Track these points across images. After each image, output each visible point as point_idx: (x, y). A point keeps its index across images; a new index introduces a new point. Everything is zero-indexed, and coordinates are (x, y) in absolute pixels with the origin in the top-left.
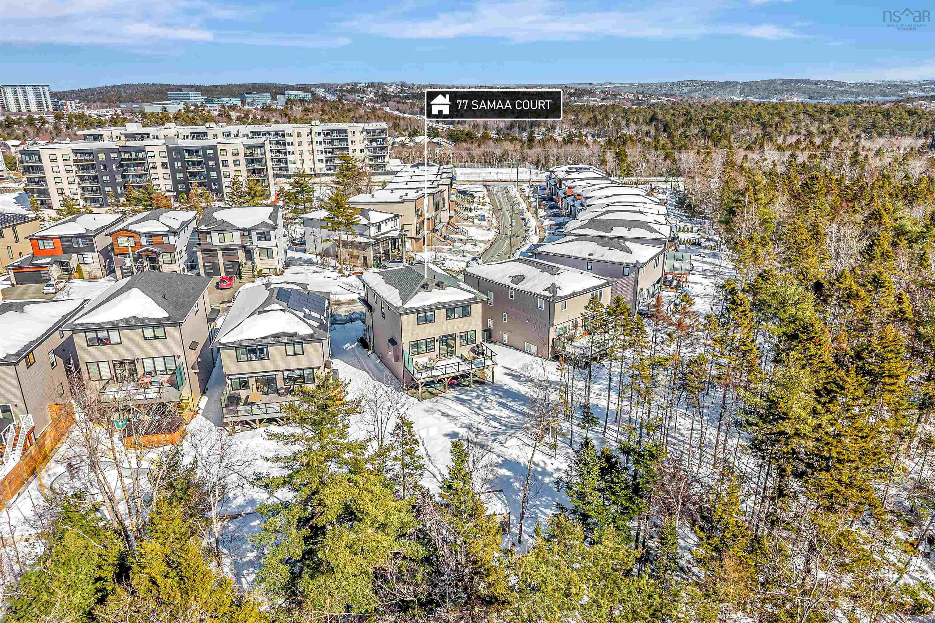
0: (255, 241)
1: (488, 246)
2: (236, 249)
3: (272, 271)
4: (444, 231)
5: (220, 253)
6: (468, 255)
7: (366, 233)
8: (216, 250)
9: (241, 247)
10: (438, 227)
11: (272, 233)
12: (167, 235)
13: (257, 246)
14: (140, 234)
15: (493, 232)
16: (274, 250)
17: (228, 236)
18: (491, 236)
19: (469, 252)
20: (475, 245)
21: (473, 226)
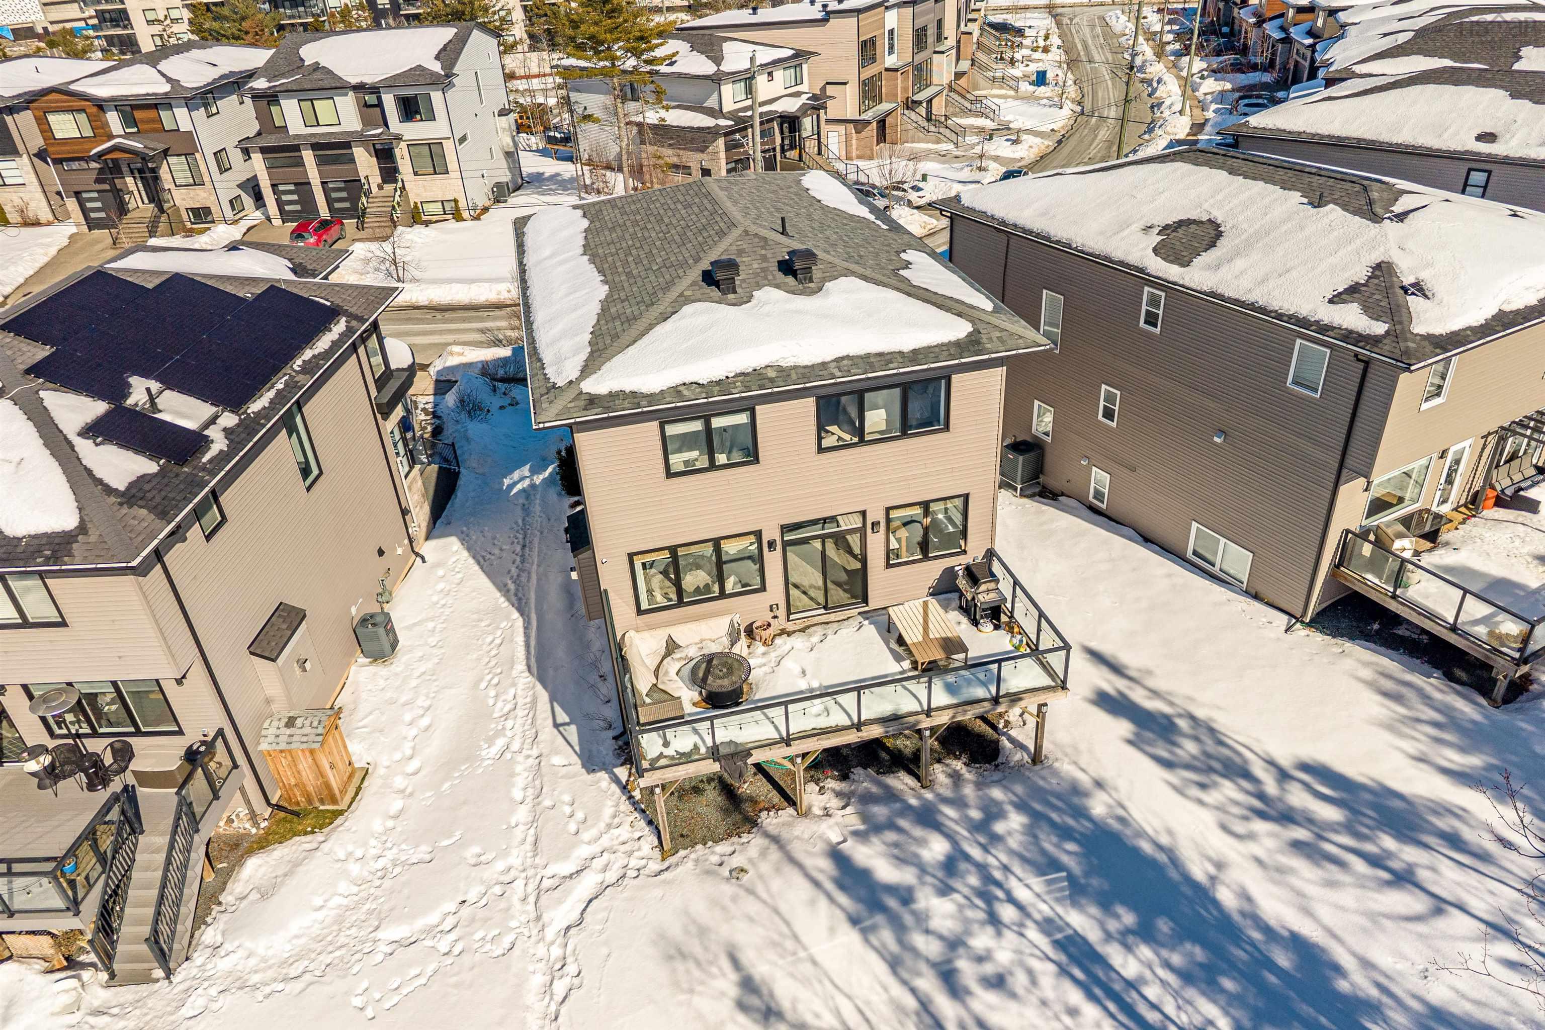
0: (395, 124)
1: (1050, 143)
2: (347, 145)
3: (448, 206)
4: (939, 108)
5: (308, 156)
6: (993, 166)
7: (712, 102)
8: (296, 148)
9: (362, 139)
10: (922, 96)
11: (436, 97)
12: (170, 107)
13: (399, 138)
14: (101, 105)
15: (1066, 112)
16: (448, 146)
17: (323, 107)
18: (1061, 118)
19: (996, 159)
20: (1016, 142)
21: (1016, 98)
